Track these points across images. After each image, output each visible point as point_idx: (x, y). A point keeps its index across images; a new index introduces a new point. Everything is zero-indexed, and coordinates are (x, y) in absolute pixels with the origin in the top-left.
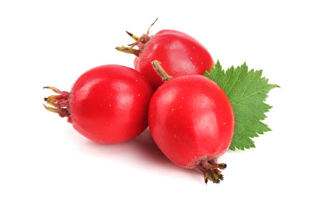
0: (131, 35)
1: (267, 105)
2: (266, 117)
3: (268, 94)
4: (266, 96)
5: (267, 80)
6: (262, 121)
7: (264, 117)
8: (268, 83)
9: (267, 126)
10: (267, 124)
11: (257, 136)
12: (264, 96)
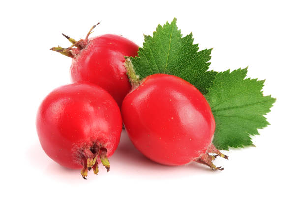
0: (68, 37)
1: (188, 36)
2: (197, 45)
3: (178, 30)
4: (179, 32)
5: (167, 23)
6: (199, 51)
7: (196, 46)
8: (170, 23)
9: (206, 49)
10: (205, 49)
11: (209, 64)
12: (178, 34)
